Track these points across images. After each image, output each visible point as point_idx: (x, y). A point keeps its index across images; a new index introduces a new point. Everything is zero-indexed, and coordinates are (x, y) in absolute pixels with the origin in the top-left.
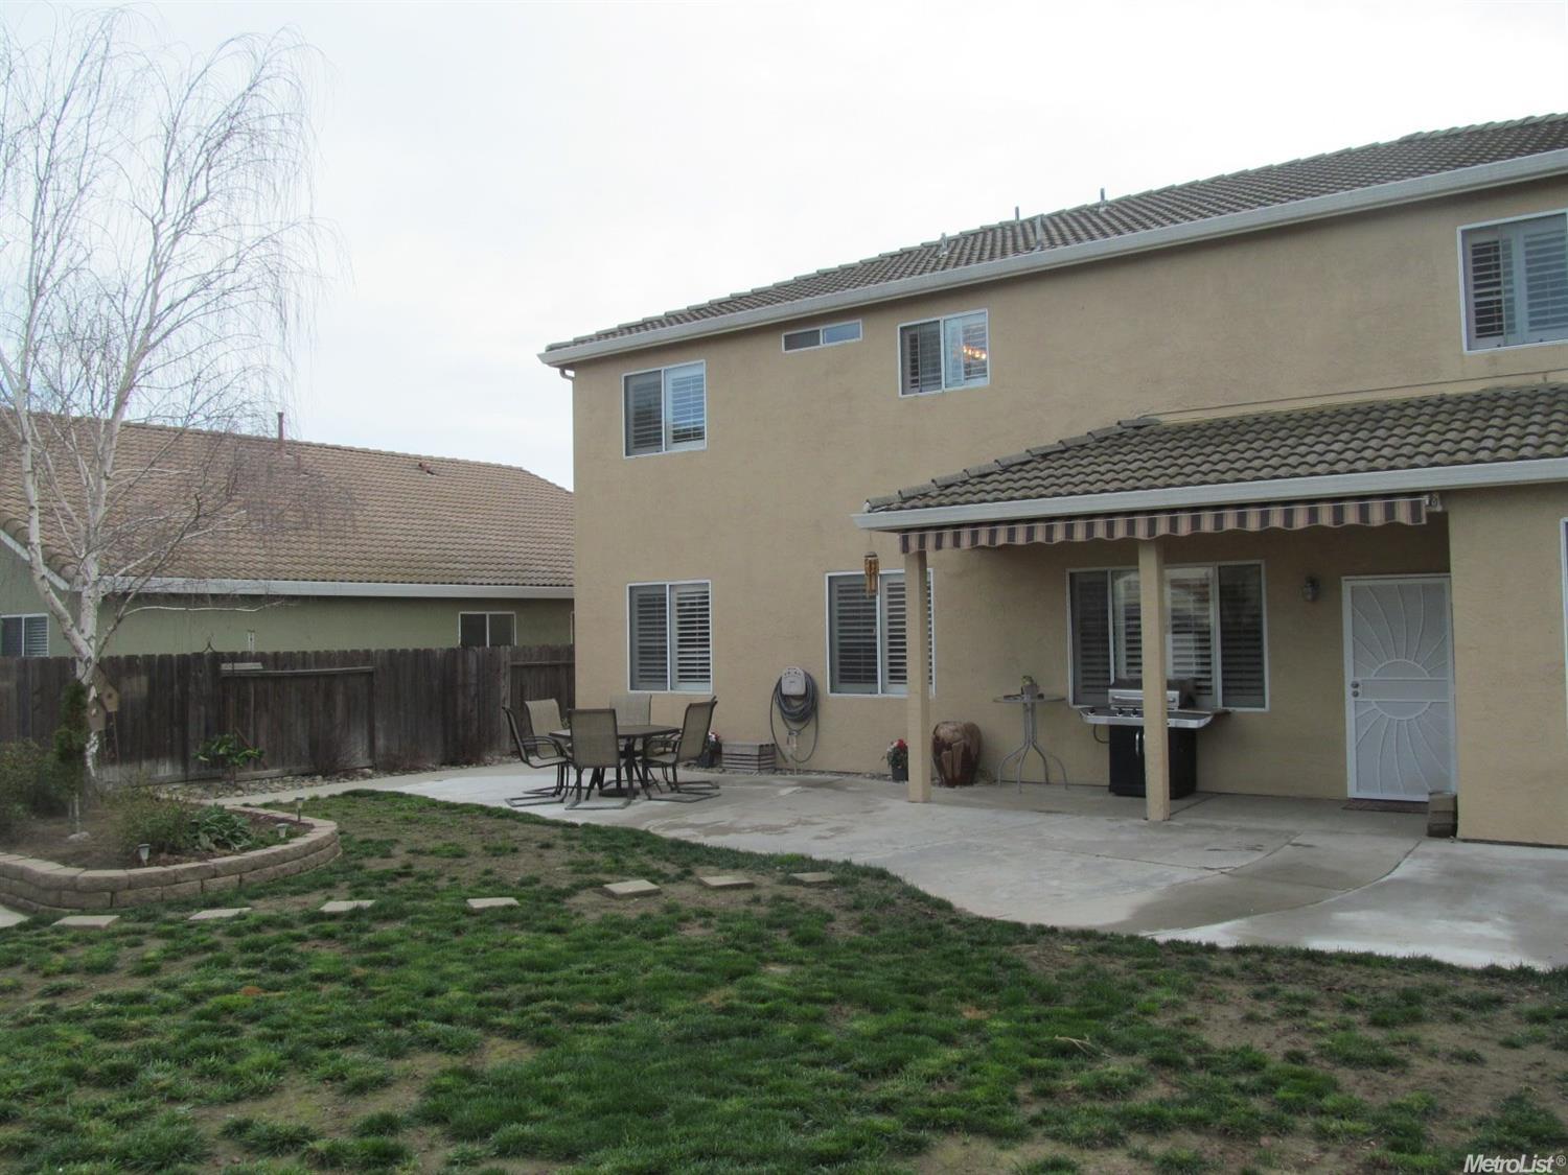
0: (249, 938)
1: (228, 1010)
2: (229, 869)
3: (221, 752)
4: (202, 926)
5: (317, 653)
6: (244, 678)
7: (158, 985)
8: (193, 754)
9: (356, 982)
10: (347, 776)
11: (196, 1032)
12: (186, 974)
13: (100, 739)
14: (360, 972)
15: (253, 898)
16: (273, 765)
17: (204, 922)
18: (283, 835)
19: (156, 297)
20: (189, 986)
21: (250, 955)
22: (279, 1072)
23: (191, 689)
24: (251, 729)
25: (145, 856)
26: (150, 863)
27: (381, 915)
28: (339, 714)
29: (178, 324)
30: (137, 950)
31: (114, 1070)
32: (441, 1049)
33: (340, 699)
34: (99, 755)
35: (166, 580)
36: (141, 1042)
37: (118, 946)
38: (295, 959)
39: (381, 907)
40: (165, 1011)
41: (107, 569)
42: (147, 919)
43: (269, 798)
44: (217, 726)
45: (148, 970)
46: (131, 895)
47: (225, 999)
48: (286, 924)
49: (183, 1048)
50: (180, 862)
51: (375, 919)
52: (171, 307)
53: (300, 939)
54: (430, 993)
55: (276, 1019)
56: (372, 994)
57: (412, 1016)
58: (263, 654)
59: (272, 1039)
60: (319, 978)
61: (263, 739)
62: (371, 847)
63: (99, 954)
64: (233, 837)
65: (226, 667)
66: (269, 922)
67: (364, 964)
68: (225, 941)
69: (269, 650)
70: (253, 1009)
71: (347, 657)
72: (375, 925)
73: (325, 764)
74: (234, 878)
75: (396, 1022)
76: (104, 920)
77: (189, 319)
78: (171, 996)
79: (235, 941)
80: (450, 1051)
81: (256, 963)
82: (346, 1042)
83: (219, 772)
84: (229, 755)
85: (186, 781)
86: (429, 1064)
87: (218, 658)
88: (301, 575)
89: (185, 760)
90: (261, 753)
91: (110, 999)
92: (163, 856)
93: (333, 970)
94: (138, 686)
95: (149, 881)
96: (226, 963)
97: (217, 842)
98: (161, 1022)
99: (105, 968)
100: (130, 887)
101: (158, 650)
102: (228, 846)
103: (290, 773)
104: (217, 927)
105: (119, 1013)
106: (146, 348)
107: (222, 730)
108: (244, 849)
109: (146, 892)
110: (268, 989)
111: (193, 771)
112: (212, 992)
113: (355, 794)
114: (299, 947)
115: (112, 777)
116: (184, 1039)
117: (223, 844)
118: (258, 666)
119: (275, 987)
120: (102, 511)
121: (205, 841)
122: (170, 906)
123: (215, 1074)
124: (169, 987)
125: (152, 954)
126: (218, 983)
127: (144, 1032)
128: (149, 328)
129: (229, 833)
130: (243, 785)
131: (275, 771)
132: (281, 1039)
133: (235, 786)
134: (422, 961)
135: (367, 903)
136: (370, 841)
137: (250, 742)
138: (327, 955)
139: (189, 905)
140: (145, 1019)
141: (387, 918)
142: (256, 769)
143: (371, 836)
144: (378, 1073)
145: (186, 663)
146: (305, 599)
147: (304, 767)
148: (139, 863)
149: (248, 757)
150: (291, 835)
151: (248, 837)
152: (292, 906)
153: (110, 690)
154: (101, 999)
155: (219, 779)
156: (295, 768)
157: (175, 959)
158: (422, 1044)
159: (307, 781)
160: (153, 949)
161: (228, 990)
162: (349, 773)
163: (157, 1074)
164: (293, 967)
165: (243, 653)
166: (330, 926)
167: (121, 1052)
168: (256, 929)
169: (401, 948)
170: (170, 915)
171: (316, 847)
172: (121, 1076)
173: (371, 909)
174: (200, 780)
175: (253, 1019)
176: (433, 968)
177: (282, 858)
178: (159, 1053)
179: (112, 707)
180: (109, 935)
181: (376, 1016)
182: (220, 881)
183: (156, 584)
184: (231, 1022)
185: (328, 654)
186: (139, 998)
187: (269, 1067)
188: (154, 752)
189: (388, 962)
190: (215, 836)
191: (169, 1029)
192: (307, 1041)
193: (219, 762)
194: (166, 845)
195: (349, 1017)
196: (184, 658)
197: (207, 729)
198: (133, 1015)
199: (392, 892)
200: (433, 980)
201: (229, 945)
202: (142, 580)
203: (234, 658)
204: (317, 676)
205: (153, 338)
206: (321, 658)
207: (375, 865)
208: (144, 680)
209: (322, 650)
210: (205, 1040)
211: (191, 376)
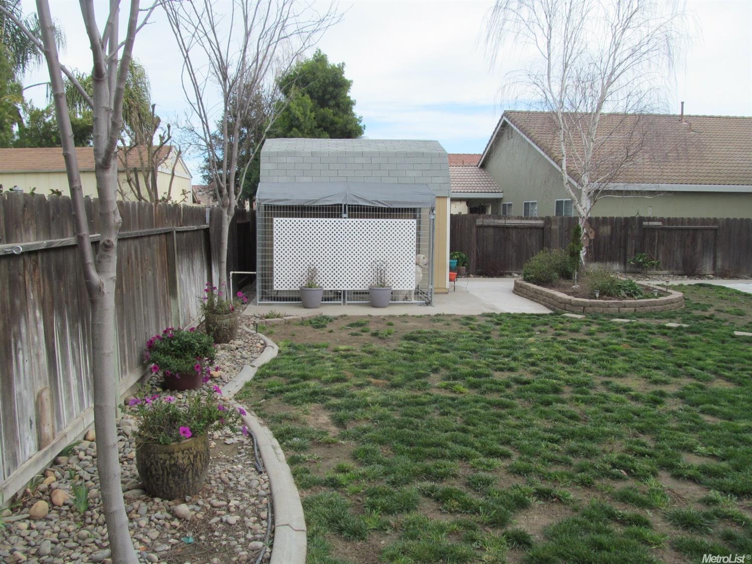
0: (631, 330)
1: (616, 351)
2: (630, 305)
3: (640, 261)
4: (614, 323)
5: (689, 219)
6: (653, 229)
7: (593, 339)
8: (628, 261)
9: (669, 351)
10: (700, 277)
11: (601, 354)
12: (604, 337)
13: (587, 250)
14: (672, 347)
15: (638, 317)
16: (665, 269)
17: (616, 322)
18: (656, 295)
19: (614, 59)
20: (603, 341)
21: (630, 335)
22: (627, 371)
23: (629, 232)
24: (656, 252)
25: (597, 295)
26: (599, 298)
27: (690, 331)
28: (699, 247)
29: (623, 71)
30: (589, 327)
31: (570, 359)
32: (695, 378)
33: (699, 241)
34: (586, 256)
35: (616, 184)
36: (582, 353)
37: (582, 325)
38: (647, 339)
39: (691, 328)
40: (593, 346)
41: (592, 181)
42: (596, 319)
43: (660, 282)
44: (640, 249)
45: (591, 334)
46: (591, 309)
47: (615, 347)
48: (648, 328)
49: (595, 358)
50: (610, 299)
51: (687, 332)
52: (620, 64)
53: (653, 333)
54: (699, 359)
55: (631, 356)
56: (674, 355)
57: (686, 365)
58: (663, 218)
59: (627, 361)
60: (655, 347)
61: (661, 257)
62: (697, 306)
63: (574, 326)
64: (635, 293)
65: (645, 223)
66: (642, 326)
67: (674, 346)
68: (621, 329)
69: (665, 216)
70: (625, 351)
71: (704, 221)
72: (686, 334)
73: (690, 270)
74: (633, 309)
75: (680, 366)
76: (579, 317)
77: (628, 67)
78: (596, 343)
79: (625, 330)
80: (699, 380)
81: (631, 338)
82: (656, 368)
83: (639, 270)
84: (644, 262)
85: (625, 272)
86: (686, 382)
87: (642, 219)
88: (684, 182)
89: (625, 263)
90: (659, 263)
91: (575, 340)
92: (605, 297)
93: (661, 345)
94: (606, 230)
95: (598, 305)
96: (620, 336)
97: (628, 294)
98: (589, 349)
99: (575, 331)
100: (590, 306)
101: (615, 215)
102: (632, 297)
103: (672, 273)
104: (621, 325)
105: (577, 344)
106: (610, 83)
107: (643, 251)
108: (639, 299)
109: (596, 308)
110: (633, 347)
111: (628, 268)
112: (611, 344)
113: (701, 285)
114: (650, 336)
115: (594, 267)
116: (597, 355)
117: (630, 295)
118: (660, 223)
119: (636, 347)
120: (590, 155)
121: (623, 293)
122: (605, 315)
123: (604, 367)
124: (596, 340)
125: (593, 329)
126: (614, 341)
127: (582, 351)
128: (612, 74)
129: (633, 292)
130: (650, 277)
131: (666, 272)
132: (631, 362)
133: (646, 276)
134: (701, 349)
135: (685, 325)
136: (699, 304)
137: (655, 258)
138: (660, 340)
139: (613, 316)
140: (585, 347)
141: (693, 333)
142: (657, 270)
143: (701, 302)
144: (664, 379)
145: (628, 221)
146: (675, 193)
147: (680, 272)
148: (595, 298)
149: (653, 265)
150: (660, 295)
151: (641, 294)
152: (653, 322)
153: (591, 230)
154: (572, 339)
155: (639, 273)
156: (675, 272)
157: (601, 332)
158: (687, 375)
159: (680, 277)
160: (594, 328)
161: (617, 344)
162: (701, 276)
163: (584, 363)
164: (645, 342)
165: (654, 218)
166: (666, 331)
167: (574, 355)
168: (636, 327)
169: (693, 343)
170: (604, 318)
171: (671, 302)
172: (572, 362)
173: (687, 328)
174: (630, 272)
175: (624, 355)
176: (704, 352)
177: (655, 304)
178: (586, 357)
179: (592, 237)
180: (579, 321)
181: (671, 362)
182: (626, 309)
183: (611, 186)
184: (615, 354)
185: (695, 219)
186: (585, 341)
187: (624, 369)
188: (612, 259)
189: (686, 347)
190: (627, 292)
191: (592, 352)
192: (641, 365)
193: (639, 265)
194: (605, 293)
195: (661, 360)
196: (626, 219)
197: (635, 251)
198: (581, 345)
199: (700, 323)
200: (701, 355)
201: (623, 331)
202: (604, 184)
203: (649, 219)
204: (688, 229)
205: (613, 79)
206: (690, 221)
207: (697, 313)
208: (609, 227)
209: (692, 217)
210: (604, 357)
211: (626, 95)
